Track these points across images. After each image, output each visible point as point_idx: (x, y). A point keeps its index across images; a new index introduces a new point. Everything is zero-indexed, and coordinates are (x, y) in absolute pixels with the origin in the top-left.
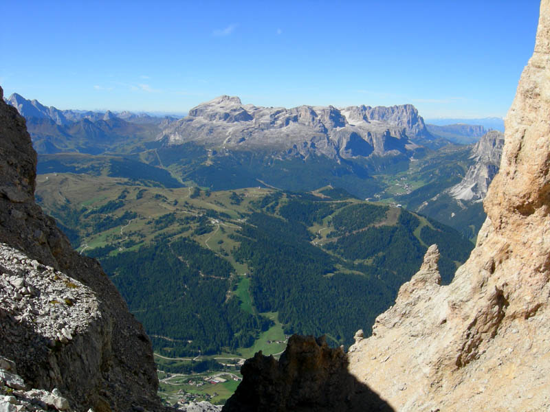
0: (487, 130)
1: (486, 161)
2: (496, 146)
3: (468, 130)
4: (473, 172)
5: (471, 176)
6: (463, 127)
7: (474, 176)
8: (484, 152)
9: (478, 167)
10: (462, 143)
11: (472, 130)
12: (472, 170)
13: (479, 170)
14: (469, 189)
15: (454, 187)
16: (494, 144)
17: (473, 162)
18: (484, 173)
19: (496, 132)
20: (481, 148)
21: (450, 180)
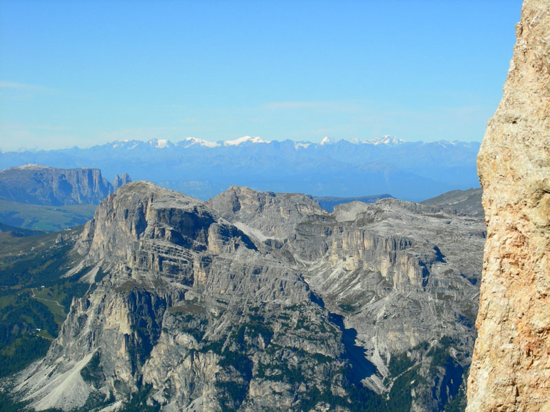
0: (114, 183)
1: (121, 280)
2: (148, 229)
3: (55, 185)
4: (82, 319)
5: (77, 334)
6: (38, 177)
7: (87, 330)
8: (110, 254)
9: (95, 300)
10: (36, 227)
11: (65, 186)
12: (80, 312)
13: (99, 311)
14: (74, 375)
15: (25, 373)
16: (141, 226)
17: (78, 288)
18: (119, 320)
19: (144, 187)
20: (99, 239)
21: (11, 351)
